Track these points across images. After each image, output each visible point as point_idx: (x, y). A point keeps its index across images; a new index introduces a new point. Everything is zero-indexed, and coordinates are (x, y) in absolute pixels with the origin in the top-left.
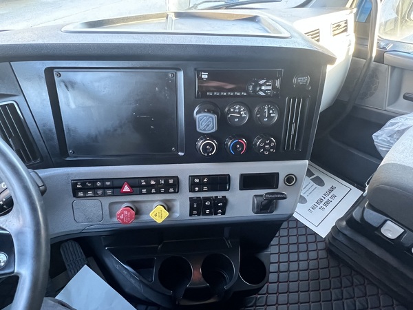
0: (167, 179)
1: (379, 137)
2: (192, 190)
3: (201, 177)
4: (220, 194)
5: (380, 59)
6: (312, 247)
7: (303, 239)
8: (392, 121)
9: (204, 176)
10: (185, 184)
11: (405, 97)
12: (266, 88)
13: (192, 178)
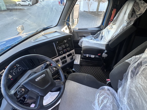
0: (57, 60)
1: (79, 44)
2: (61, 60)
3: (62, 58)
4: (65, 59)
5: (74, 32)
6: (78, 66)
7: (76, 66)
8: (80, 41)
9: (62, 57)
10: (60, 60)
11: (80, 37)
12: (65, 41)
13: (61, 58)
